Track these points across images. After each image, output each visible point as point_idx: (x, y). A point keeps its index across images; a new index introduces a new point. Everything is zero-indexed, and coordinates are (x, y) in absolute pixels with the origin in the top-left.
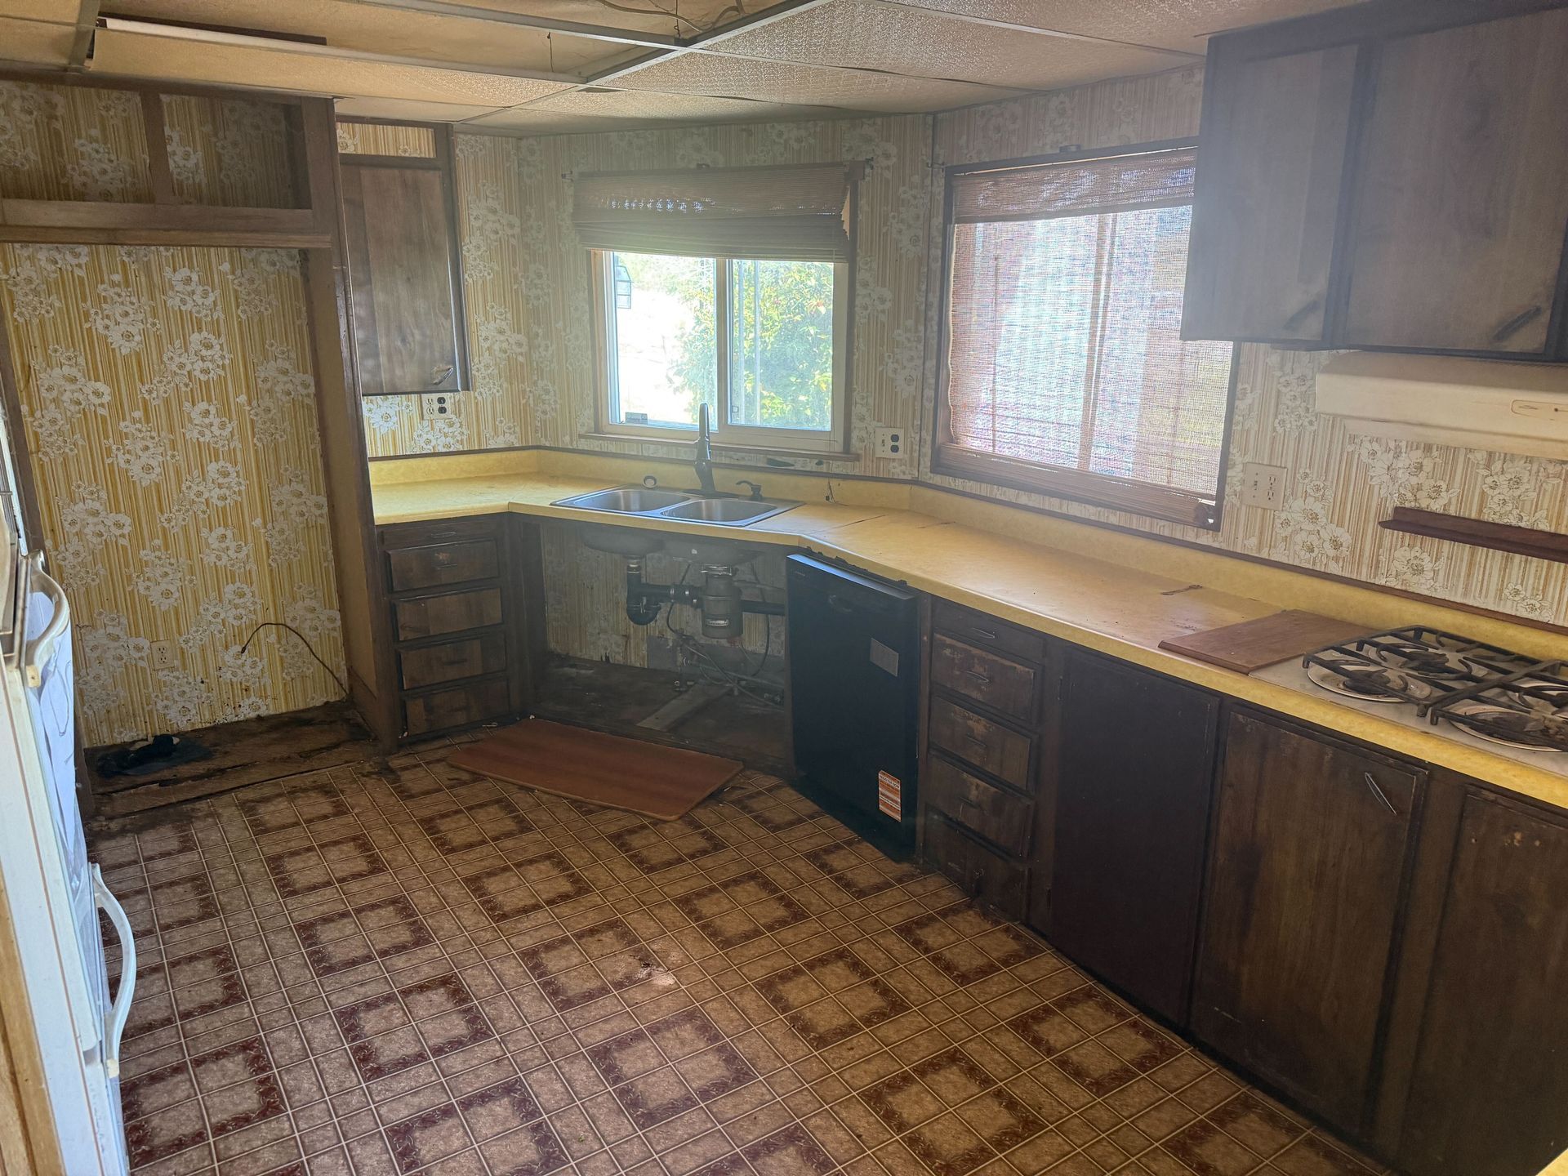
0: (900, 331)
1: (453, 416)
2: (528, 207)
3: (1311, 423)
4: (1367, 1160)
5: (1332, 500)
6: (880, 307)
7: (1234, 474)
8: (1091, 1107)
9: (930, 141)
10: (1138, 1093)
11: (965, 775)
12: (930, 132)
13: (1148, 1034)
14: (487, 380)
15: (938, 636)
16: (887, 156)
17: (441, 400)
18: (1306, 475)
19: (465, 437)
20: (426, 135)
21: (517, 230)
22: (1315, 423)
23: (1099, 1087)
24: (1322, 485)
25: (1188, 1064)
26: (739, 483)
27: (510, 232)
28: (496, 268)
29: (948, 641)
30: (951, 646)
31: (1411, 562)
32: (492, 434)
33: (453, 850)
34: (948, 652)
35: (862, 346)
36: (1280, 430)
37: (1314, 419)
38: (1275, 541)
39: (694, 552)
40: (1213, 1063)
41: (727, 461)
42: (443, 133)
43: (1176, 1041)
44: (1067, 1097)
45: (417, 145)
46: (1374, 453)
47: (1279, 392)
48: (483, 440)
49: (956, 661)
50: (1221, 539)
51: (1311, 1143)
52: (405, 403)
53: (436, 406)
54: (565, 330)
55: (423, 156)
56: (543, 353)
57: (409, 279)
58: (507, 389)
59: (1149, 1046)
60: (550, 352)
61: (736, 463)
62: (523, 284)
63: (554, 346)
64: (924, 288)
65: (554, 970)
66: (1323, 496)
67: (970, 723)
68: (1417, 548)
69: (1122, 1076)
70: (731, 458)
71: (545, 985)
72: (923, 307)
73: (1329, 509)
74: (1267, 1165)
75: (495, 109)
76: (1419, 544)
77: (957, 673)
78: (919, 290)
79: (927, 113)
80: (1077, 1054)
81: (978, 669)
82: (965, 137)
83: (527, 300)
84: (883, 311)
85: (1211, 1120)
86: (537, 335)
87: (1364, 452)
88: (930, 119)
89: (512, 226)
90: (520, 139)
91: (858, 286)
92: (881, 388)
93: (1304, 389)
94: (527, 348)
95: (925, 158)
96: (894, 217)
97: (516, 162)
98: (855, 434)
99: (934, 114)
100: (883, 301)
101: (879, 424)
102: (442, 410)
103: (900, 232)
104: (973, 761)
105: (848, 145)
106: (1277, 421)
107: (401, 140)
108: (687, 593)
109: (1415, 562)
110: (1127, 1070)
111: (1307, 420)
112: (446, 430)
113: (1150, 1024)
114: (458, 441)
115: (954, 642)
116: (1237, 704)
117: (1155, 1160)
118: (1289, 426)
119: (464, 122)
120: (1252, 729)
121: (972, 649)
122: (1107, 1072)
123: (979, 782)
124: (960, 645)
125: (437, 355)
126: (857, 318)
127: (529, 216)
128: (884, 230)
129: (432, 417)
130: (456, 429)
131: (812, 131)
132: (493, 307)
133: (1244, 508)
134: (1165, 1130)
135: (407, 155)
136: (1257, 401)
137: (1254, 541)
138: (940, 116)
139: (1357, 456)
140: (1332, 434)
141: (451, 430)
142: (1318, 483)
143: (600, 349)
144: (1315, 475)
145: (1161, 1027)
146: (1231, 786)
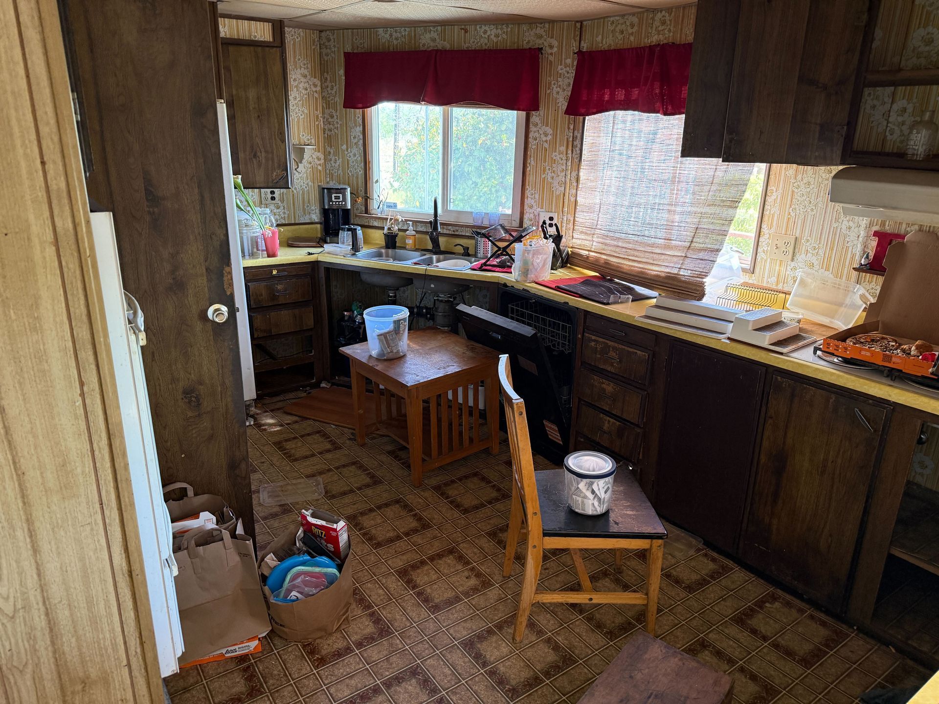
0: (557, 154)
1: (279, 202)
2: (325, 74)
3: (812, 210)
4: (844, 626)
5: (823, 255)
6: (544, 139)
7: (764, 240)
8: (687, 599)
9: (578, 38)
10: (713, 591)
11: (602, 415)
12: (578, 33)
13: (714, 560)
14: (300, 180)
15: (587, 335)
16: (551, 47)
17: (273, 193)
18: (808, 240)
19: (286, 216)
20: (268, 27)
21: (319, 88)
22: (815, 210)
23: (690, 589)
24: (817, 247)
25: (738, 576)
26: (456, 246)
27: (314, 89)
28: (306, 111)
29: (593, 338)
30: (594, 341)
31: (869, 291)
32: (303, 213)
33: (296, 460)
34: (593, 344)
35: (532, 163)
36: (793, 214)
37: (814, 208)
38: (787, 279)
39: (432, 286)
40: (752, 575)
41: (448, 232)
42: (279, 26)
43: (730, 563)
44: (673, 594)
45: (262, 33)
46: (850, 228)
47: (793, 191)
48: (297, 218)
49: (599, 349)
50: (754, 278)
51: (812, 617)
52: (251, 193)
53: (269, 196)
54: (347, 151)
55: (266, 40)
56: (333, 164)
57: (259, 116)
58: (311, 186)
59: (715, 567)
60: (338, 164)
61: (453, 233)
62: (322, 121)
63: (341, 160)
64: (572, 127)
65: (367, 526)
66: (817, 253)
67: (604, 386)
68: (874, 283)
69: (702, 583)
70: (449, 230)
71: (364, 535)
72: (571, 139)
73: (820, 261)
74: (789, 629)
75: (315, 12)
76: (874, 280)
77: (599, 356)
78: (569, 128)
79: (577, 22)
80: (675, 571)
81: (612, 354)
82: (600, 37)
83: (324, 132)
84: (546, 141)
85: (755, 606)
86: (330, 153)
87: (844, 227)
88: (578, 25)
89: (315, 86)
90: (321, 31)
91: (531, 126)
92: (543, 188)
93: (808, 190)
94: (323, 161)
95: (575, 48)
96: (554, 84)
97: (318, 45)
98: (526, 217)
99: (581, 22)
100: (546, 135)
101: (541, 210)
102: (273, 198)
103: (558, 93)
104: (605, 408)
105: (527, 40)
106: (791, 209)
107: (253, 30)
108: (424, 311)
109: (872, 291)
110: (704, 580)
111: (810, 208)
112: (275, 211)
113: (715, 555)
114: (282, 218)
115: (597, 338)
116: (776, 371)
117: (726, 627)
118: (798, 211)
119: (290, 20)
120: (785, 385)
121: (608, 342)
122: (694, 581)
123: (611, 419)
124: (601, 340)
125: (276, 165)
126: (530, 145)
127: (326, 79)
128: (548, 92)
129: (267, 203)
130: (281, 210)
131: (505, 31)
132: (303, 136)
133: (769, 260)
134: (731, 612)
135: (256, 39)
136: (779, 197)
137: (774, 279)
138: (585, 23)
139: (839, 230)
140: (824, 217)
141: (278, 211)
142: (815, 245)
143: (369, 162)
144: (813, 241)
145: (721, 556)
146: (771, 418)
